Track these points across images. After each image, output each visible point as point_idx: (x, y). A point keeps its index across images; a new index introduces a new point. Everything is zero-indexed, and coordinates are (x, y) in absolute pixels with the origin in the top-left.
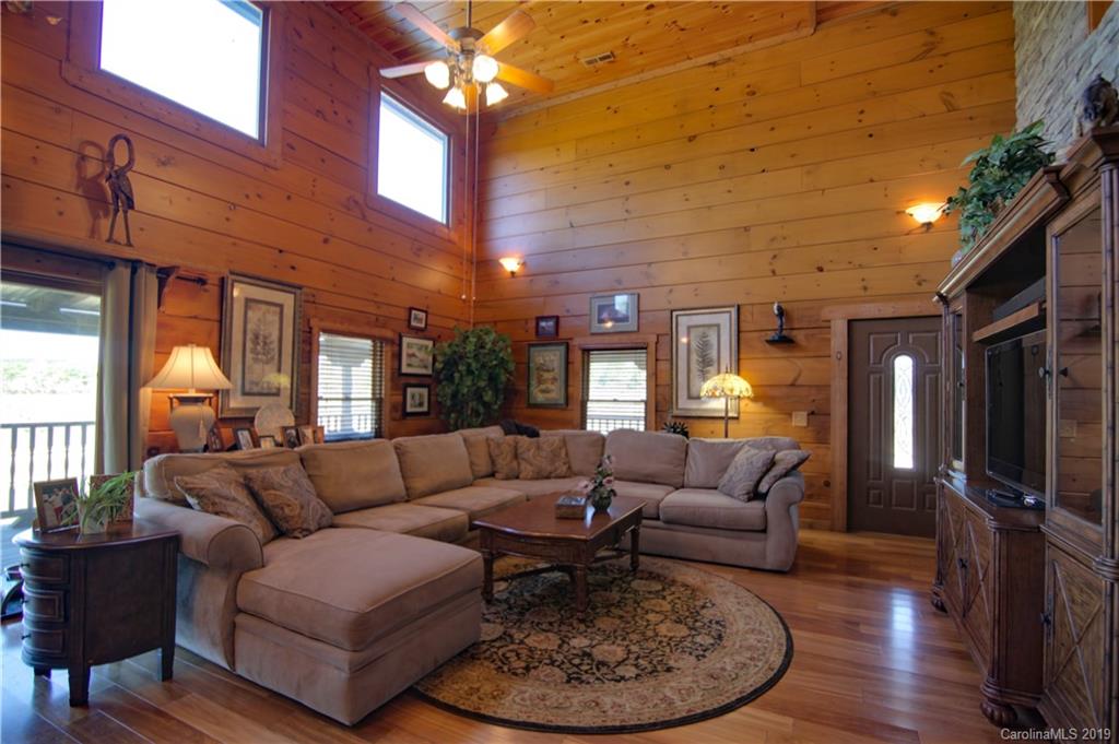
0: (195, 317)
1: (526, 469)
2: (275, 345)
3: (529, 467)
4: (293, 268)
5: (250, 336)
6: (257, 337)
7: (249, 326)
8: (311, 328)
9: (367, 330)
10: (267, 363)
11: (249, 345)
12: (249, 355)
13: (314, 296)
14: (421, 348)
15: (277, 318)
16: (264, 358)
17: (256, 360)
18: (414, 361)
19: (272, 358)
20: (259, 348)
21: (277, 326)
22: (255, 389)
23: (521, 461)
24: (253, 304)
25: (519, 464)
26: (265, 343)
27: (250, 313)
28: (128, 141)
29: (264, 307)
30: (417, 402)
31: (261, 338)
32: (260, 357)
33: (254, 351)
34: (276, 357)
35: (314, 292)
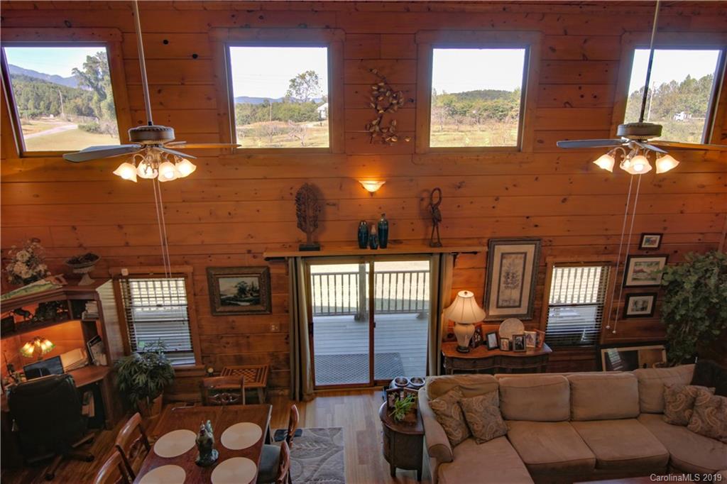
0: (473, 268)
1: (697, 423)
2: (520, 277)
3: (700, 421)
4: (536, 226)
5: (503, 274)
6: (508, 274)
7: (503, 269)
8: (546, 264)
9: (595, 258)
10: (514, 288)
11: (503, 279)
12: (502, 285)
13: (550, 241)
14: (650, 264)
15: (522, 261)
16: (512, 285)
17: (507, 288)
18: (641, 275)
19: (517, 285)
20: (509, 280)
21: (522, 266)
22: (505, 304)
23: (695, 414)
24: (506, 256)
25: (691, 416)
26: (513, 277)
27: (504, 261)
28: (439, 190)
29: (513, 256)
30: (640, 306)
31: (511, 275)
32: (509, 285)
33: (506, 282)
34: (520, 285)
35: (551, 239)
